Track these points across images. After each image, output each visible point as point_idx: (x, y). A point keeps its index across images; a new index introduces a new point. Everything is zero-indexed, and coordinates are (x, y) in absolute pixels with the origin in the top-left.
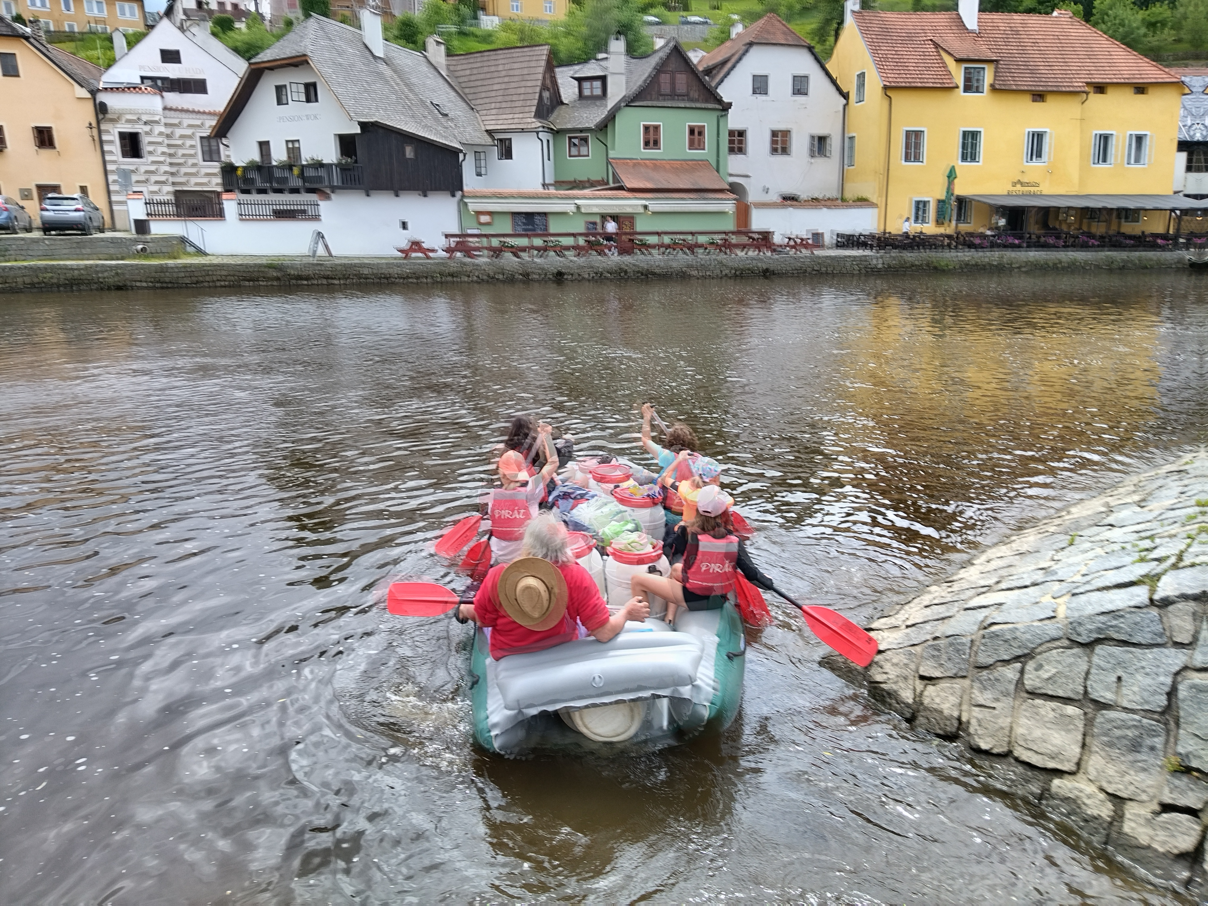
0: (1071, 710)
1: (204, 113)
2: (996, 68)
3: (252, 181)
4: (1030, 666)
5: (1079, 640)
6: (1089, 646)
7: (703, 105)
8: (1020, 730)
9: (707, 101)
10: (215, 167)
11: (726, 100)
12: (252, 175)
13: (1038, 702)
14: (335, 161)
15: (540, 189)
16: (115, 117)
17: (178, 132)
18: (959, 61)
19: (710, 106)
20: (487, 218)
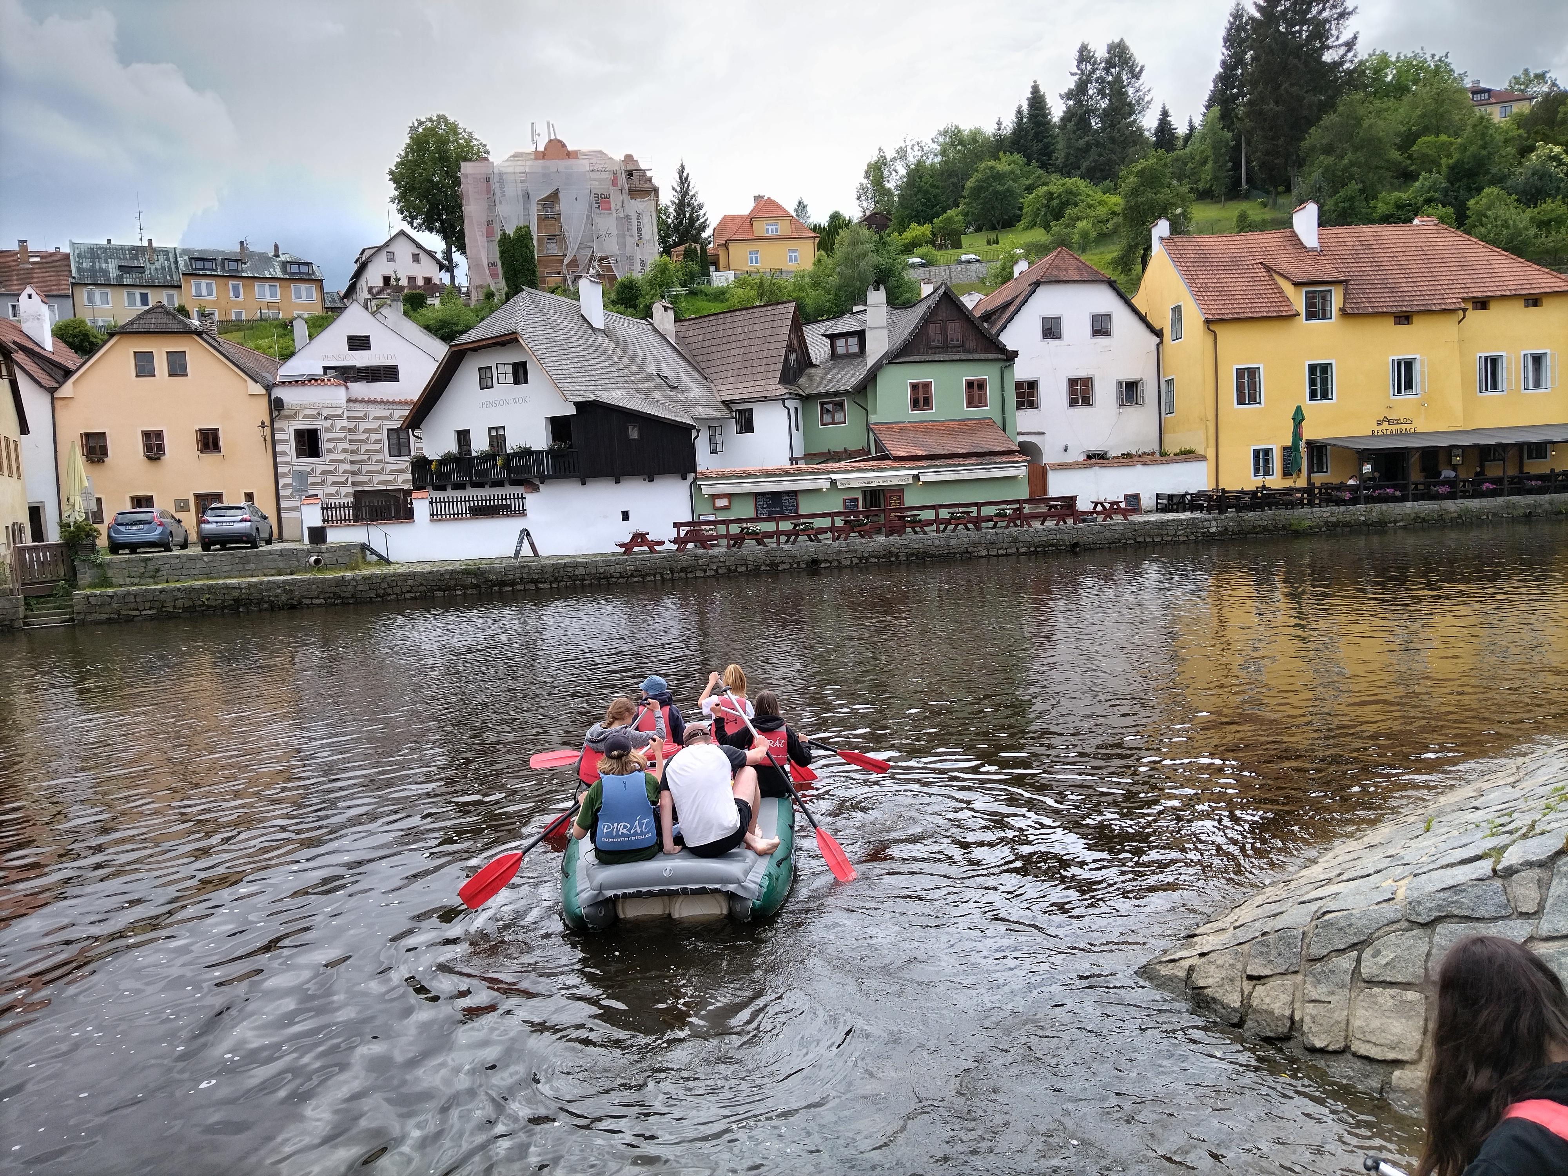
0: (1411, 995)
1: (394, 402)
2: (1346, 289)
3: (448, 475)
4: (1367, 953)
5: (1420, 920)
6: (1430, 925)
7: (983, 356)
8: (1357, 1023)
9: (987, 351)
10: (404, 462)
11: (1010, 347)
12: (447, 469)
13: (1376, 990)
14: (546, 448)
15: (787, 465)
16: (292, 413)
17: (363, 425)
18: (1297, 284)
19: (991, 356)
20: (724, 502)
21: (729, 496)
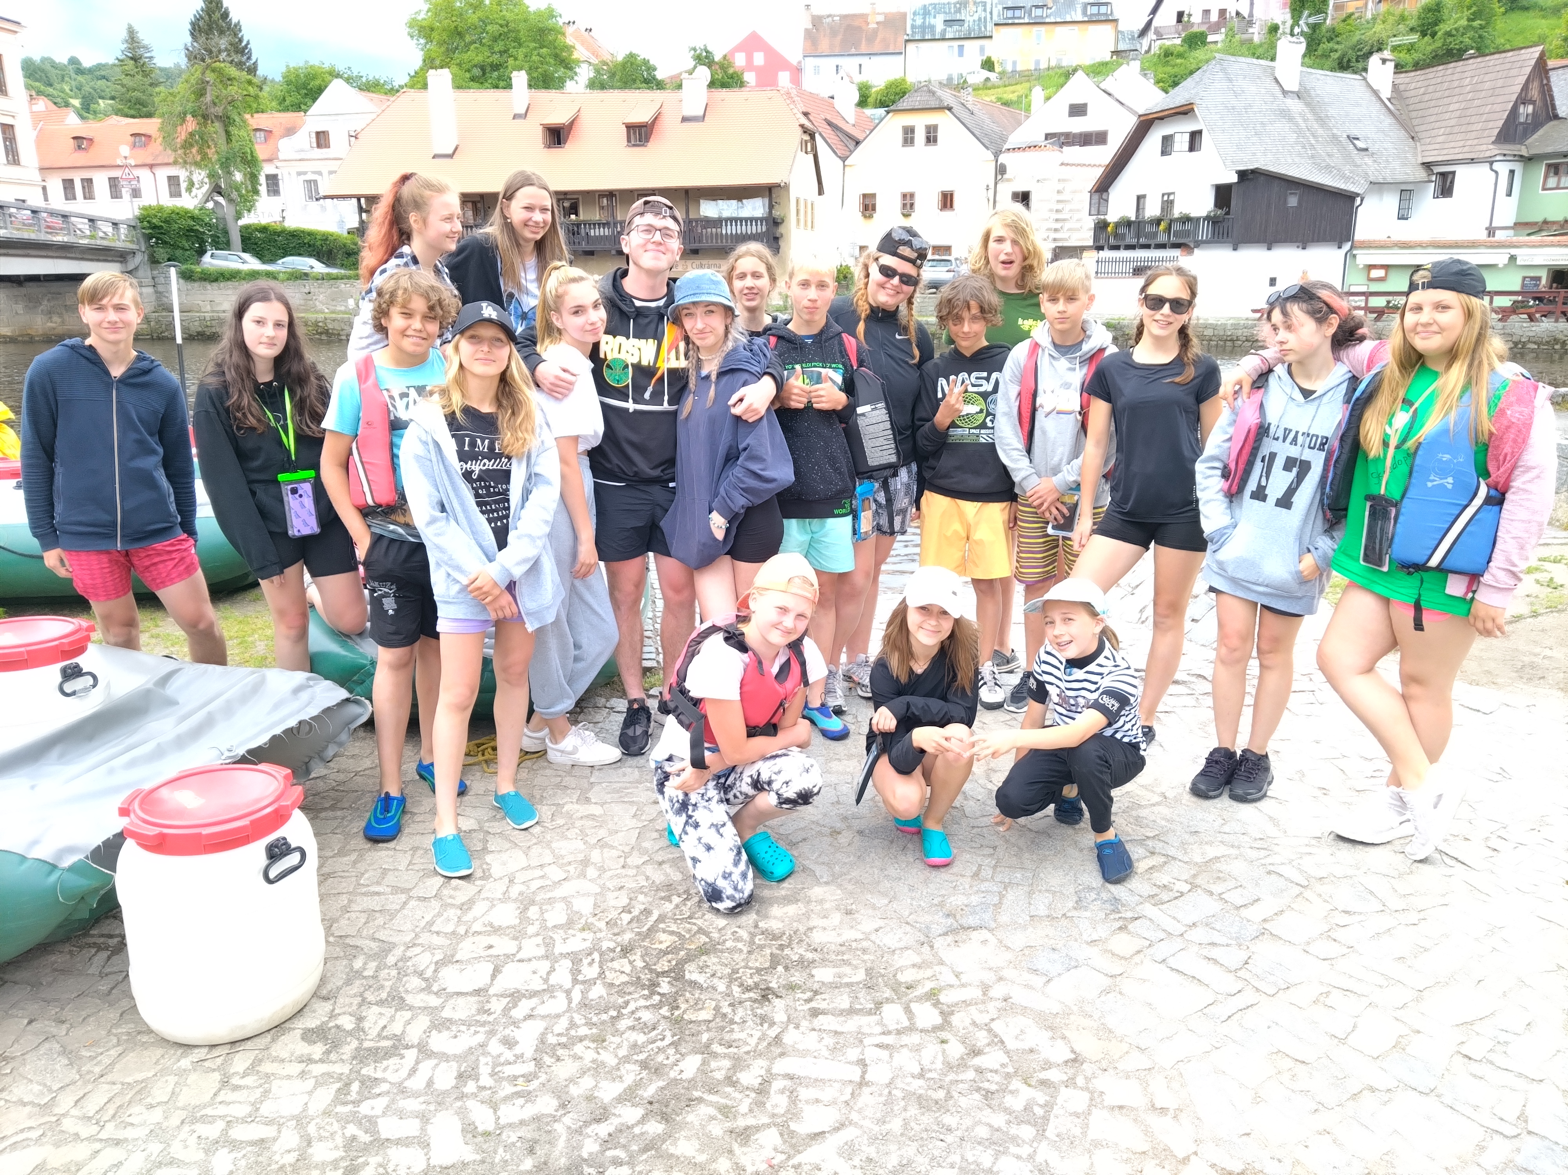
1: (1091, 166)
3: (1123, 237)
10: (1092, 222)
12: (1121, 231)
14: (1207, 214)
15: (1477, 235)
16: (1012, 176)
17: (1070, 187)
20: (1381, 273)
21: (1386, 267)
